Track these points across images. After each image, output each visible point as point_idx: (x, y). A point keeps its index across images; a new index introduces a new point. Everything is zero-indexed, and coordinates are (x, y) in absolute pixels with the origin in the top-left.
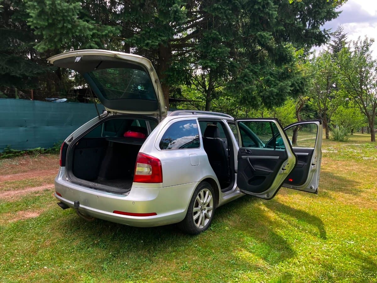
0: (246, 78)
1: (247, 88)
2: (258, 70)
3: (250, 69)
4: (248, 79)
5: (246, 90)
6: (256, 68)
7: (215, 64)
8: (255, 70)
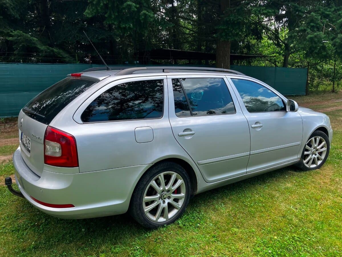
0: (312, 24)
1: (311, 36)
2: (330, 13)
3: (320, 12)
4: (315, 25)
5: (311, 38)
6: (329, 10)
7: (273, 11)
8: (326, 12)
